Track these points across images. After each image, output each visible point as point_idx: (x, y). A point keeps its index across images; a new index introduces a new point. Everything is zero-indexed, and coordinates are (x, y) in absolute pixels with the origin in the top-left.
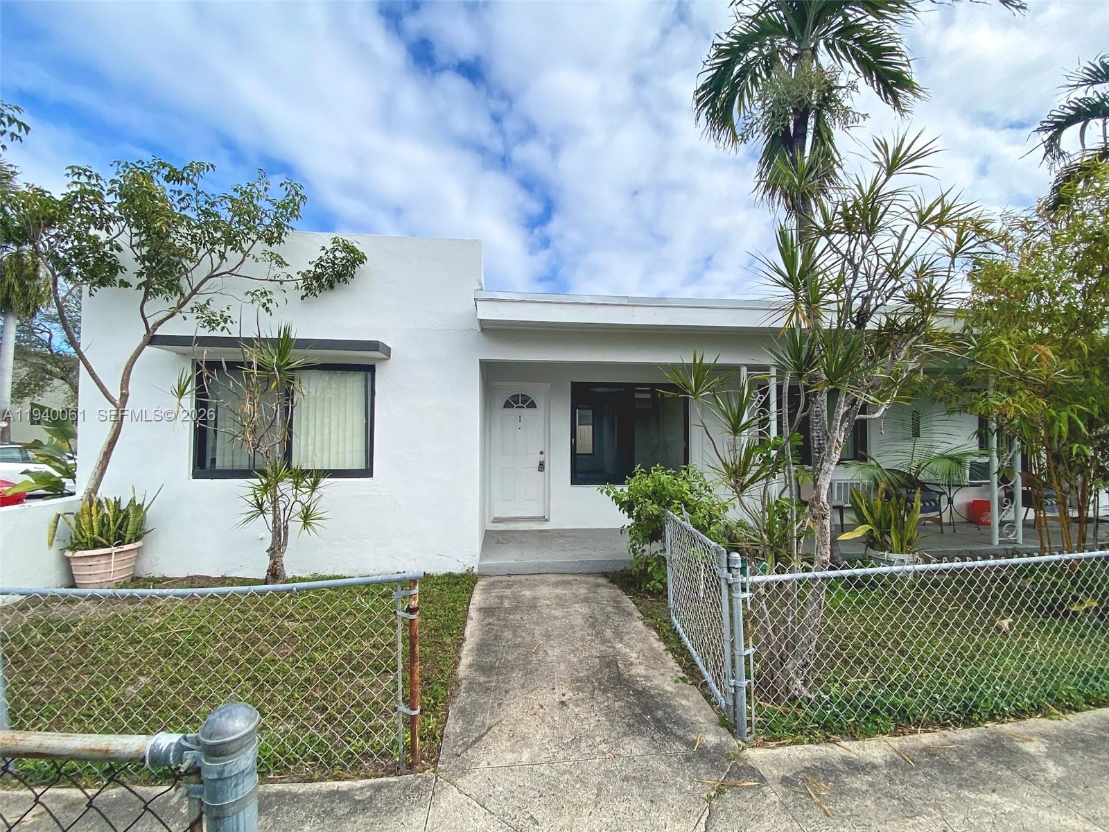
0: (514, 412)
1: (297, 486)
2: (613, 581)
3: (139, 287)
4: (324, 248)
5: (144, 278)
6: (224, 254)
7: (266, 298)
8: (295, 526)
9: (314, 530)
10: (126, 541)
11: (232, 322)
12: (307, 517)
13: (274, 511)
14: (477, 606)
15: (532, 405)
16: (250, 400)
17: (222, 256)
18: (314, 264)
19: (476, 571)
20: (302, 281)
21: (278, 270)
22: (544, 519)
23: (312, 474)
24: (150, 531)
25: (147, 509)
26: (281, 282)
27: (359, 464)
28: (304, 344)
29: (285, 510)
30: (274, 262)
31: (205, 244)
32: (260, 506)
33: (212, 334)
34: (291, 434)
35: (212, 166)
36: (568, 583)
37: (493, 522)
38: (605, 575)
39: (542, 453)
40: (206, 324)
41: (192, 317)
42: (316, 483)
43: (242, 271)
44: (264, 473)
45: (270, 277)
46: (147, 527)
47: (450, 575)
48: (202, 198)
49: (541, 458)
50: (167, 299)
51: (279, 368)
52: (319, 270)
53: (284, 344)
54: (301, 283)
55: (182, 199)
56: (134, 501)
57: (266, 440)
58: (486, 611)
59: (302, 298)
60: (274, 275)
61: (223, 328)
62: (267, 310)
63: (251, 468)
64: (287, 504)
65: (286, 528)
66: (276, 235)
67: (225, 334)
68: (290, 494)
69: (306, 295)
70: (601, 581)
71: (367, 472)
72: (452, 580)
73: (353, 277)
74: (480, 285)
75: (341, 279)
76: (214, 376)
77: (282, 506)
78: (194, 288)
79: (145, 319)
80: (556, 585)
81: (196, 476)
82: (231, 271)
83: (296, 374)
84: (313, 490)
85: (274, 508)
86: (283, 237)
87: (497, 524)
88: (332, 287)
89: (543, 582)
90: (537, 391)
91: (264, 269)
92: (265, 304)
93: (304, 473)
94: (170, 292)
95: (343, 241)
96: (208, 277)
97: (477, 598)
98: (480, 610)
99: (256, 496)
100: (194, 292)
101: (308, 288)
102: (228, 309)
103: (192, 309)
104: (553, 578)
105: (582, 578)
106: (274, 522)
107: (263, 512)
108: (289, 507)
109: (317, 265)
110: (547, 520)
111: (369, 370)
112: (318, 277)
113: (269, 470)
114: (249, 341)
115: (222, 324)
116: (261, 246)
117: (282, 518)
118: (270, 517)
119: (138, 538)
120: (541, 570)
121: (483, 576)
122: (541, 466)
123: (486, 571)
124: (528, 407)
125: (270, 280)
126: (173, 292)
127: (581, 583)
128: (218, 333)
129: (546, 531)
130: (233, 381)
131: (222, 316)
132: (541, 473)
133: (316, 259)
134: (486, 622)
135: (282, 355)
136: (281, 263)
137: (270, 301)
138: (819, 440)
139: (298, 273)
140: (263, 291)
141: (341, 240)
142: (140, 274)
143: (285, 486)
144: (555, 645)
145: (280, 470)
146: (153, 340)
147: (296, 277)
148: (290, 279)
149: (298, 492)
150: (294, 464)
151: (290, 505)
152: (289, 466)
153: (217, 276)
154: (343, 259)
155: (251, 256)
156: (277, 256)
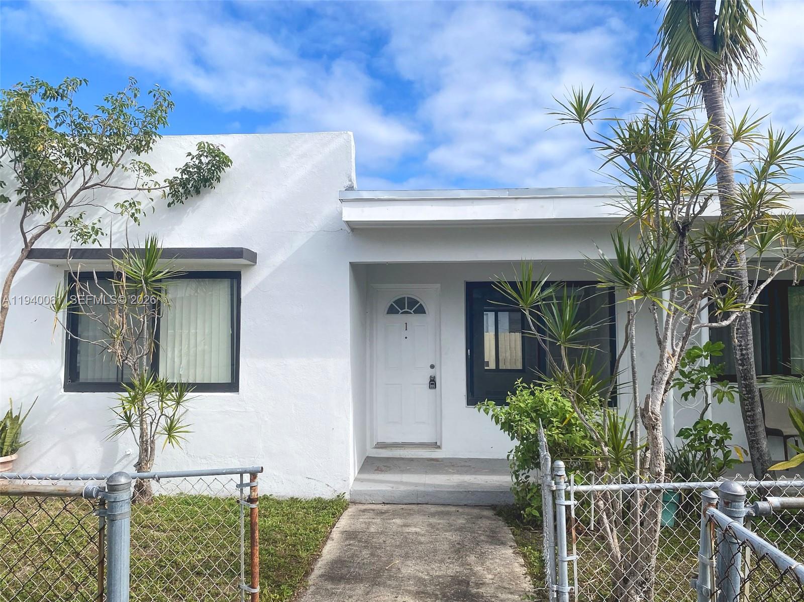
0: (400, 318)
1: (162, 398)
2: (499, 514)
3: (19, 204)
4: (189, 154)
5: (24, 195)
6: (95, 166)
7: (134, 208)
8: (161, 440)
9: (178, 442)
10: (4, 453)
11: (102, 234)
12: (170, 430)
13: (141, 424)
14: (341, 529)
15: (421, 310)
16: (119, 312)
17: (94, 169)
18: (180, 171)
19: (347, 497)
20: (168, 188)
21: (146, 179)
22: (436, 446)
23: (176, 387)
24: (25, 444)
25: (22, 421)
26: (149, 190)
27: (225, 378)
28: (170, 253)
29: (151, 423)
30: (142, 171)
31: (79, 160)
32: (128, 418)
33: (85, 246)
34: (157, 347)
35: (85, 80)
36: (448, 513)
37: (375, 448)
38: (493, 507)
39: (432, 367)
40: (78, 237)
41: (66, 230)
42: (181, 396)
43: (112, 182)
44: (132, 386)
45: (138, 187)
46: (22, 440)
47: (319, 500)
48: (76, 114)
49: (431, 372)
50: (44, 213)
51: (146, 280)
52: (185, 177)
53: (150, 254)
54: (167, 190)
55: (58, 116)
56: (11, 413)
57: (134, 351)
58: (350, 535)
59: (169, 205)
60: (142, 183)
61: (94, 240)
62: (136, 219)
63: (120, 381)
64: (153, 417)
65: (153, 442)
66: (144, 143)
67: (96, 246)
68: (156, 406)
69: (173, 202)
70: (488, 513)
71: (233, 386)
72: (320, 505)
73: (219, 181)
74: (350, 180)
75: (207, 184)
76: (86, 288)
77: (149, 420)
78: (67, 201)
79: (24, 234)
80: (433, 515)
81: (68, 388)
82: (102, 182)
83: (163, 285)
84: (178, 403)
85: (142, 421)
86: (151, 145)
87: (380, 450)
88: (198, 192)
89: (419, 512)
90: (427, 294)
91: (132, 178)
92: (133, 214)
93: (169, 387)
94: (46, 207)
95: (209, 146)
96: (80, 190)
97: (344, 522)
98: (343, 533)
99: (124, 408)
100: (68, 205)
101: (175, 194)
102: (99, 221)
103: (66, 223)
104: (433, 509)
105: (467, 510)
106: (141, 437)
107: (131, 425)
108: (156, 421)
109: (183, 172)
110: (439, 447)
111: (234, 278)
112: (184, 184)
113: (137, 383)
114: (118, 253)
115: (94, 237)
116: (130, 155)
117: (149, 433)
118: (137, 431)
119: (14, 451)
120: (420, 500)
121: (354, 503)
122: (433, 383)
123: (357, 498)
124: (415, 312)
125: (139, 189)
126: (49, 206)
127: (462, 514)
128: (90, 246)
129: (436, 460)
130: (104, 294)
131: (93, 228)
132: (433, 390)
133: (181, 165)
134: (347, 542)
135: (149, 265)
136: (149, 171)
137: (138, 211)
138: (741, 350)
139: (165, 181)
140: (132, 202)
141: (206, 145)
142: (20, 191)
143: (152, 400)
144: (411, 565)
145: (147, 383)
146: (31, 253)
147: (163, 184)
148: (157, 186)
149: (164, 405)
150: (161, 377)
151: (157, 418)
152: (155, 380)
153: (88, 188)
154: (208, 164)
155: (121, 166)
156: (145, 164)
